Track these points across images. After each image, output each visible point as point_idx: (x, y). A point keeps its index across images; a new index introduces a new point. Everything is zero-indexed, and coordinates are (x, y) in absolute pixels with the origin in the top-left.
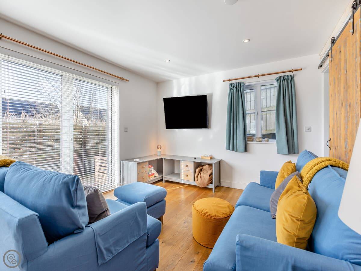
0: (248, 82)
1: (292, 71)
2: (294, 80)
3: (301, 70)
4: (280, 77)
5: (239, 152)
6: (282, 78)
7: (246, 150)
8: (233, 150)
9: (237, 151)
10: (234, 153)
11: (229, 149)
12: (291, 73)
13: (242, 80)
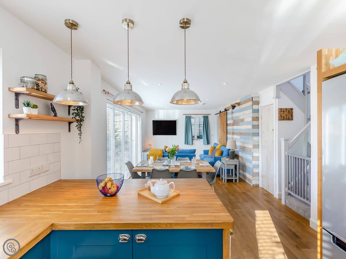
0: (193, 116)
1: (208, 114)
2: (208, 118)
3: (210, 114)
4: (204, 116)
6: (205, 117)
7: (192, 144)
8: (188, 144)
9: (189, 144)
10: (188, 145)
11: (186, 144)
12: (207, 115)
13: (191, 115)
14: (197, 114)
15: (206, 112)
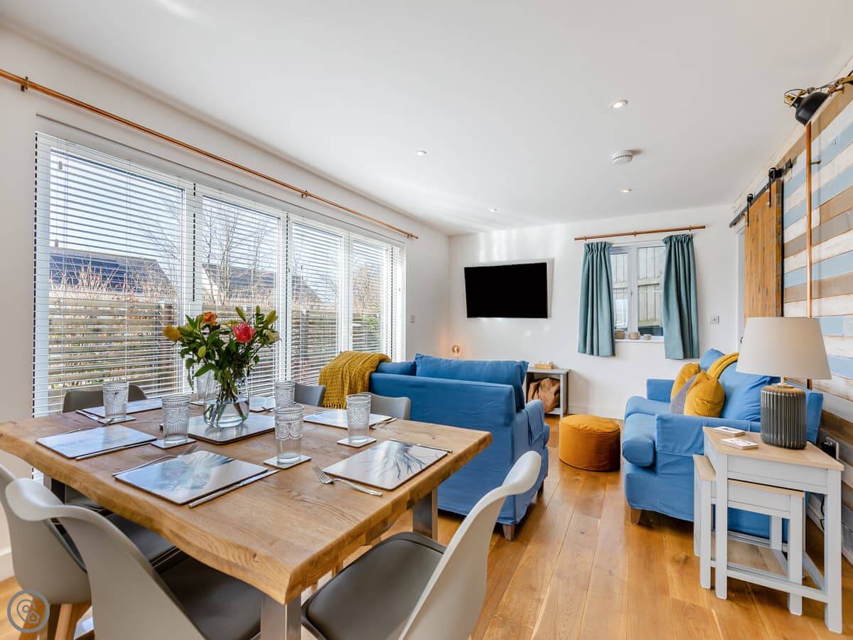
0: (616, 241)
1: (690, 229)
2: (692, 244)
3: (704, 227)
4: (671, 238)
5: (602, 357)
6: (674, 240)
7: (613, 354)
8: (592, 353)
9: (598, 355)
10: (594, 358)
11: (584, 352)
12: (687, 232)
13: (608, 240)
14: (635, 234)
15: (677, 219)
